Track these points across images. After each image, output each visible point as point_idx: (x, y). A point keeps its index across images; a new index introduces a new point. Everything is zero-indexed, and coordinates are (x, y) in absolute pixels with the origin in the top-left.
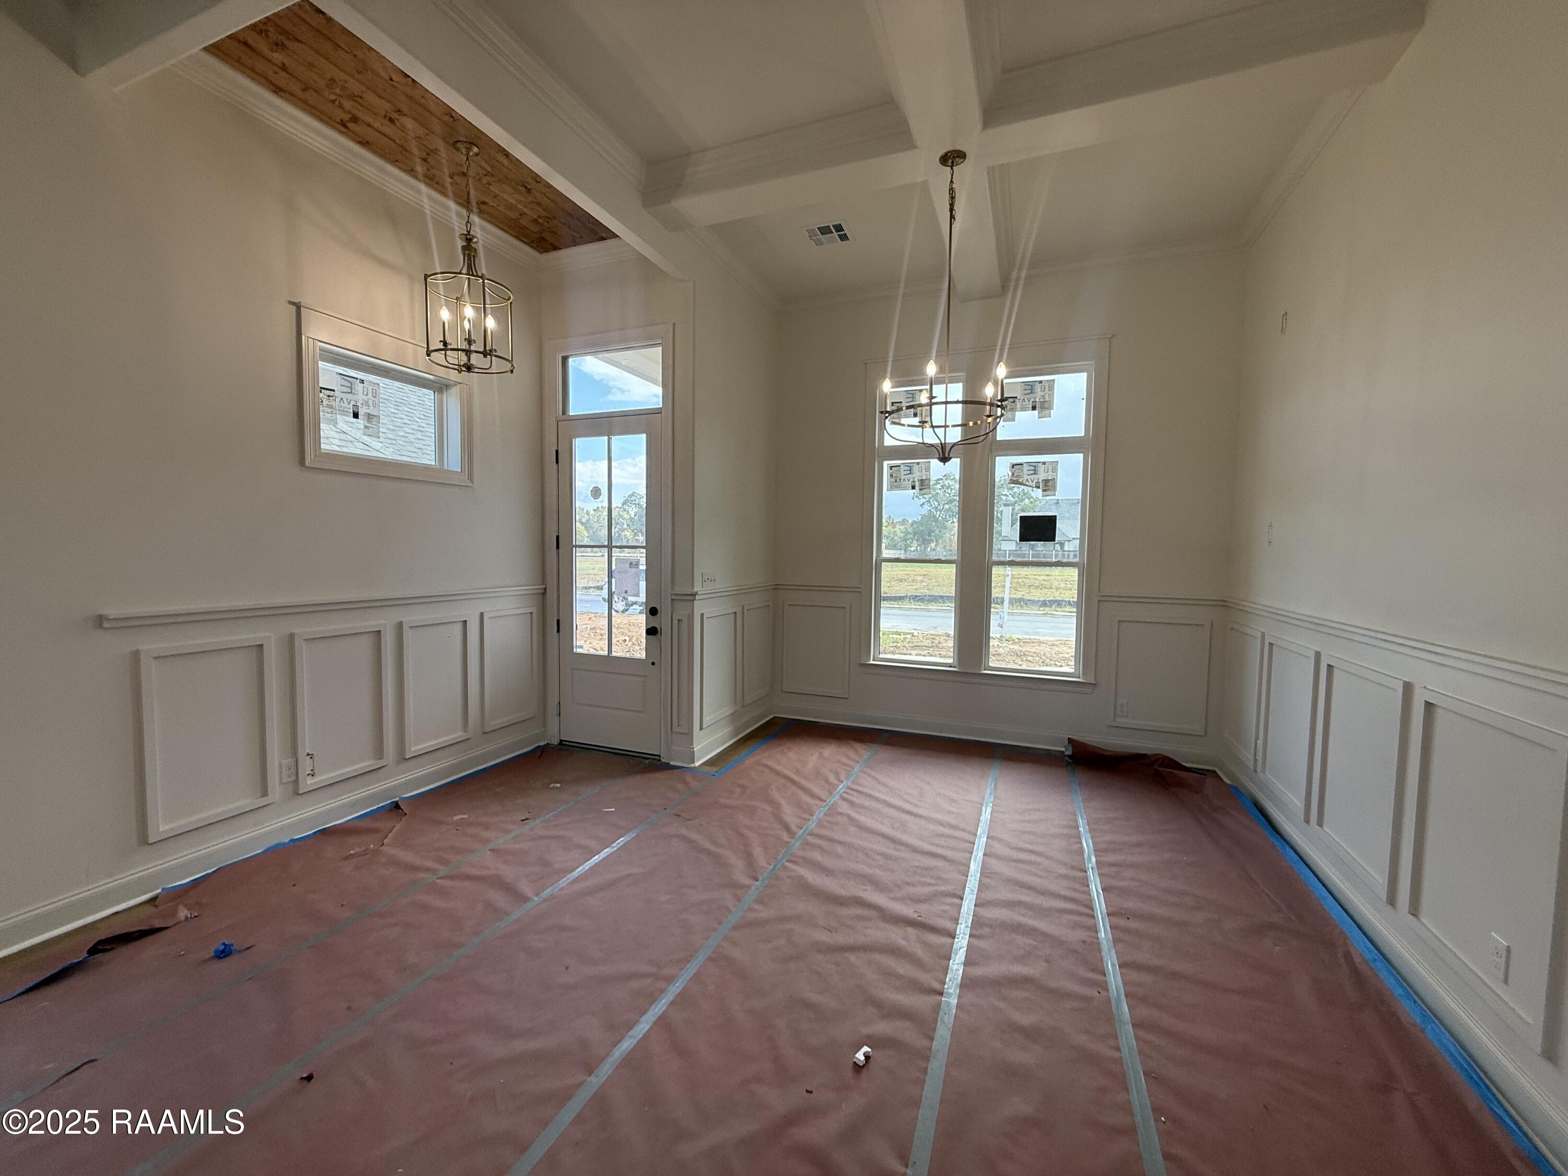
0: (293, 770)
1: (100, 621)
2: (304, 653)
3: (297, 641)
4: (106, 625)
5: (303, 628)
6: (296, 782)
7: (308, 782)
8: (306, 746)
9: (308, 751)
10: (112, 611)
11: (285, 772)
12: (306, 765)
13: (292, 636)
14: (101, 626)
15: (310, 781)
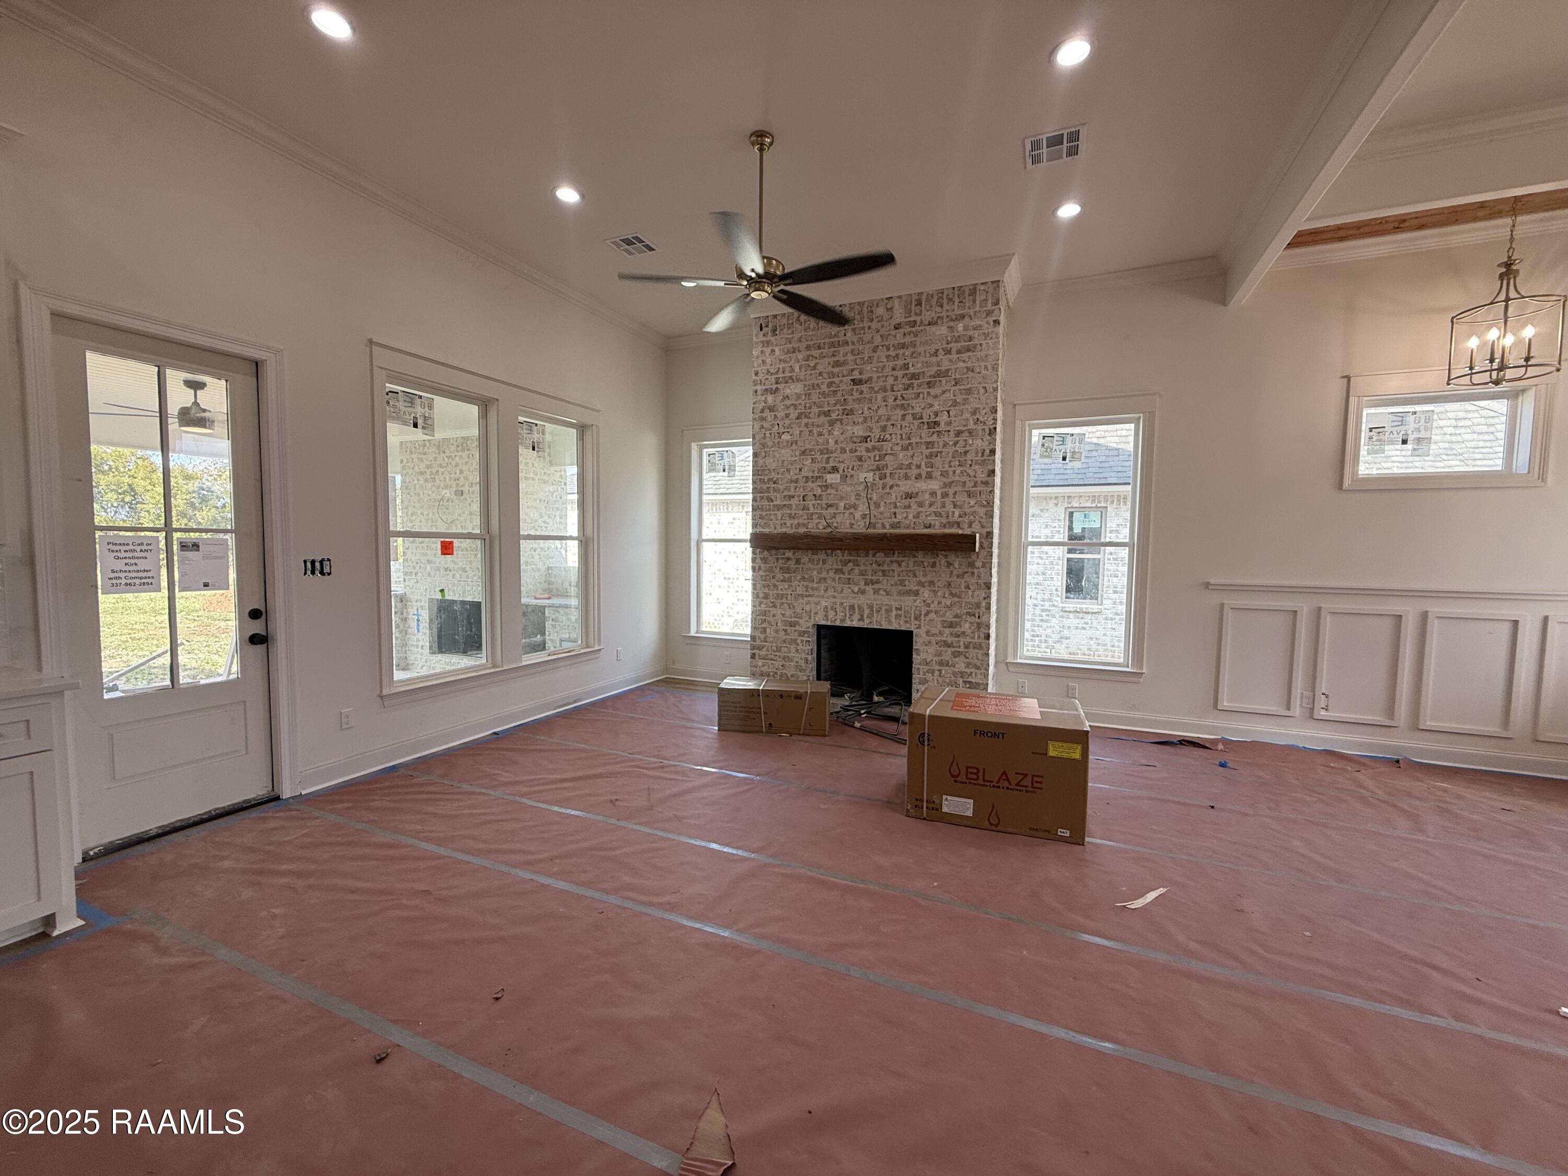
0: (1311, 700)
1: (1207, 585)
2: (1328, 622)
3: (1323, 613)
4: (1210, 587)
5: (1328, 604)
6: (1312, 709)
7: (1322, 713)
8: (1323, 685)
9: (1323, 691)
10: (1212, 581)
11: (1305, 700)
12: (1322, 701)
13: (1319, 609)
14: (1207, 588)
15: (1323, 713)
